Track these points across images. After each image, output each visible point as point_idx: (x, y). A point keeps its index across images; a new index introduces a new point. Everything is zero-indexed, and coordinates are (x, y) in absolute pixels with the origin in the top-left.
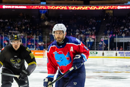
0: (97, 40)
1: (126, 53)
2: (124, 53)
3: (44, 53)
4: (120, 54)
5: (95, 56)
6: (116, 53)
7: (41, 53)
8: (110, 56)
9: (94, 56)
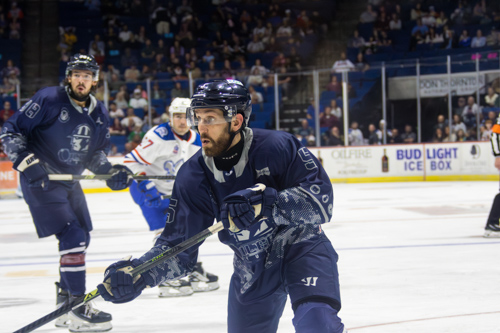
1: (431, 154)
2: (424, 155)
4: (405, 160)
6: (385, 159)
8: (354, 172)
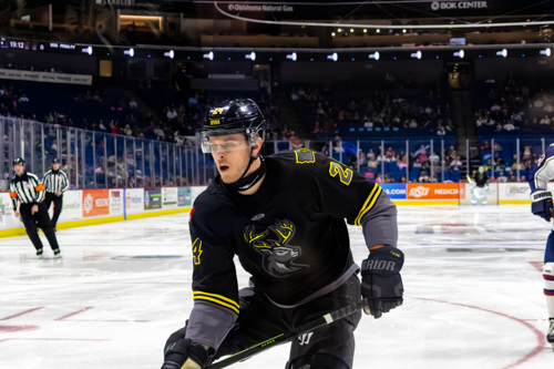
3: (461, 191)
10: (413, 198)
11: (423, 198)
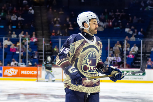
0: (144, 48)
3: (39, 72)
5: (141, 79)
7: (33, 71)
9: (138, 80)
10: (6, 76)
11: (13, 76)
